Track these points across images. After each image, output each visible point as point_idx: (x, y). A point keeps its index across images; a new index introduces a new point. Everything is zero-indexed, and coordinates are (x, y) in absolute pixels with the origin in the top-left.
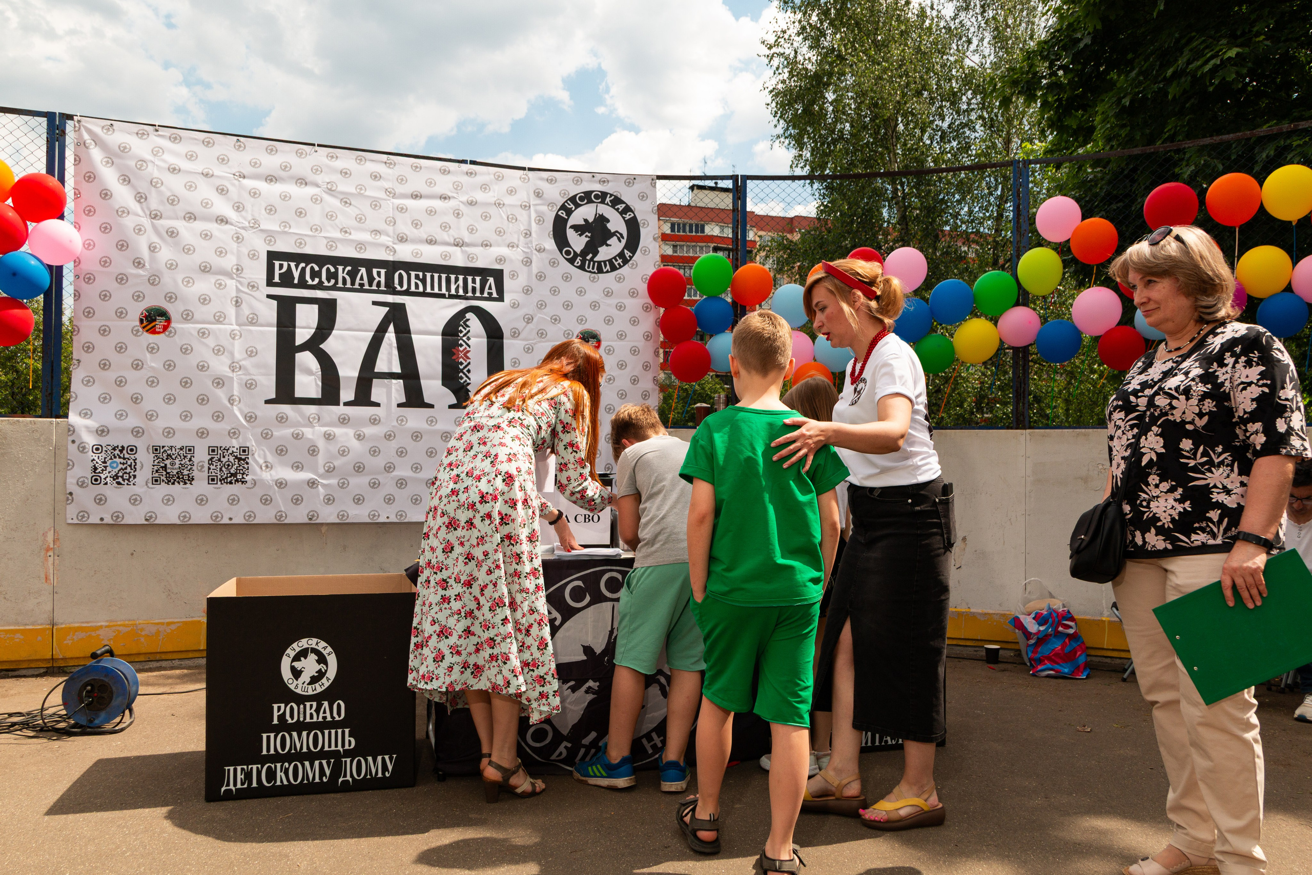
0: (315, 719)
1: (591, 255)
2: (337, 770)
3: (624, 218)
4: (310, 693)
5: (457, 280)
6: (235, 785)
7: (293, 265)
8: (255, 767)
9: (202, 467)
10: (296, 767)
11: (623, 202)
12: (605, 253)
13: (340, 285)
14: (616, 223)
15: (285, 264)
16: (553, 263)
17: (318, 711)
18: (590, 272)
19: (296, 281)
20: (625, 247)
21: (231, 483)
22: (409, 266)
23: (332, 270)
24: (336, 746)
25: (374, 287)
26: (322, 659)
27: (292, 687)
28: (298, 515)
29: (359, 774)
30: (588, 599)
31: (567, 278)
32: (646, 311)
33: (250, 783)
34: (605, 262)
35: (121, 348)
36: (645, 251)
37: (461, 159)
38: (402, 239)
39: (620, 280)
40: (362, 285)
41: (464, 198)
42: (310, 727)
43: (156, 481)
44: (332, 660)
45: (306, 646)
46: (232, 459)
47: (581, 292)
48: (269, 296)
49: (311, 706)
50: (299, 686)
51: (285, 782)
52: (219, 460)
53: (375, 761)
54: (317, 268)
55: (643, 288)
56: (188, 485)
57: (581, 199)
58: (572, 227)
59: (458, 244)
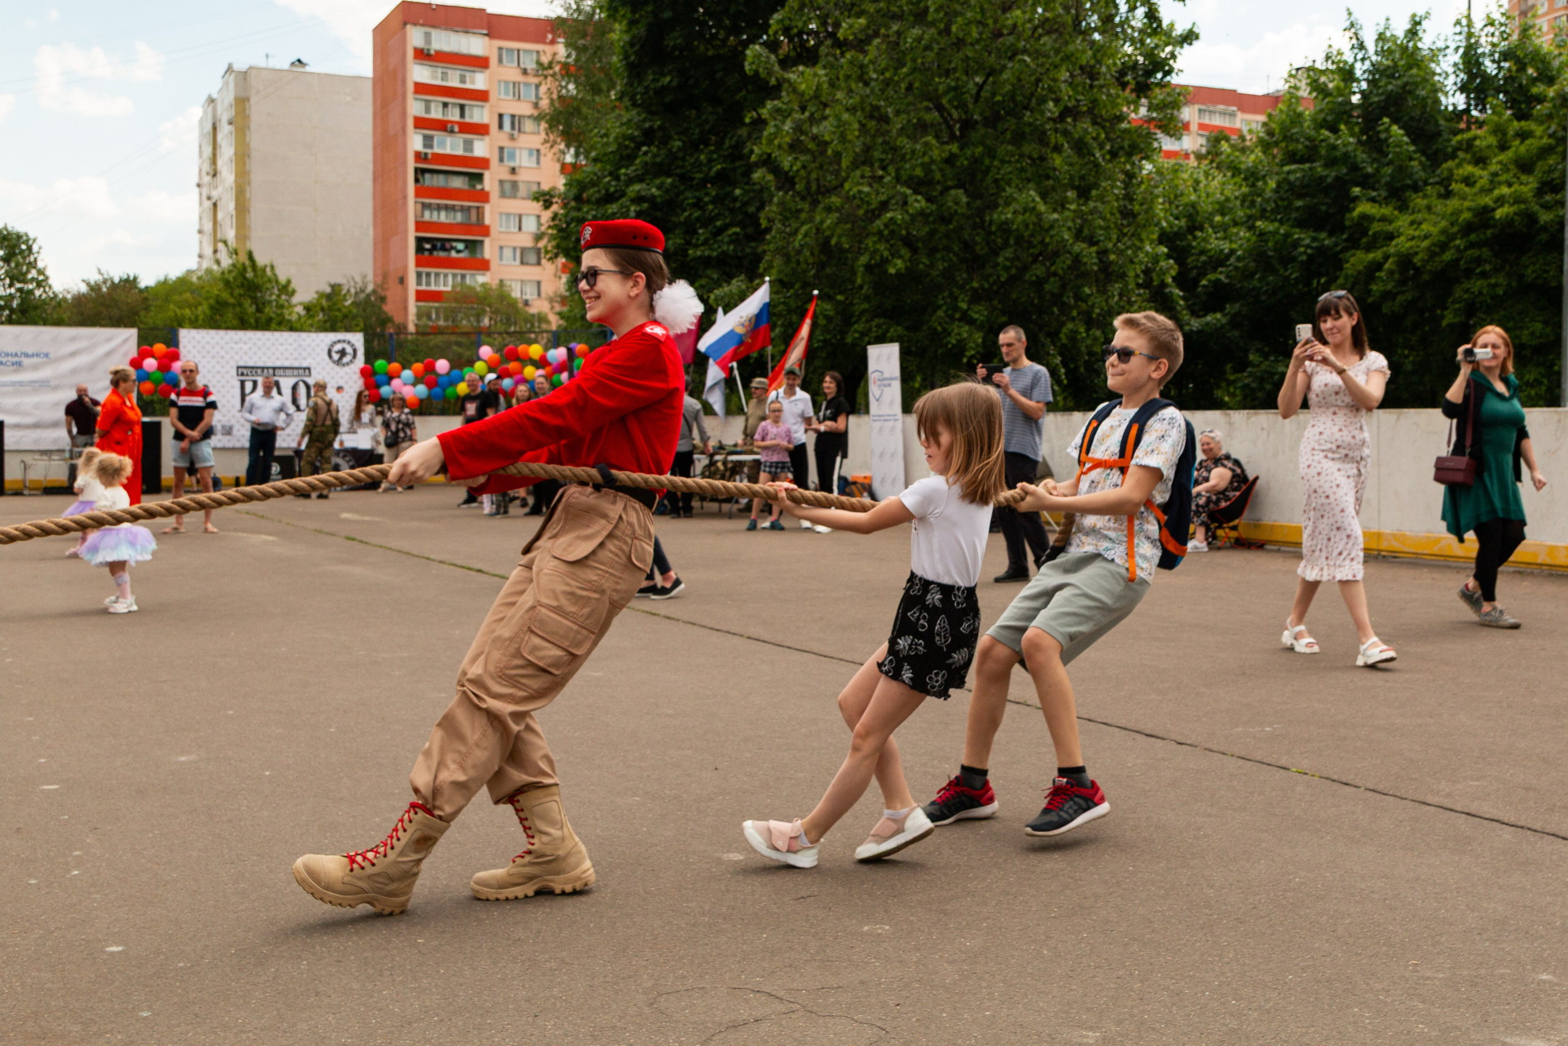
1: (340, 361)
3: (351, 348)
5: (296, 371)
11: (351, 343)
12: (346, 359)
14: (349, 350)
15: (242, 369)
16: (328, 364)
18: (340, 366)
19: (245, 375)
20: (352, 358)
22: (280, 368)
31: (332, 368)
34: (345, 363)
36: (359, 359)
38: (278, 359)
39: (350, 369)
47: (337, 373)
48: (237, 380)
54: (251, 370)
55: (358, 371)
57: (337, 342)
58: (334, 352)
59: (296, 359)
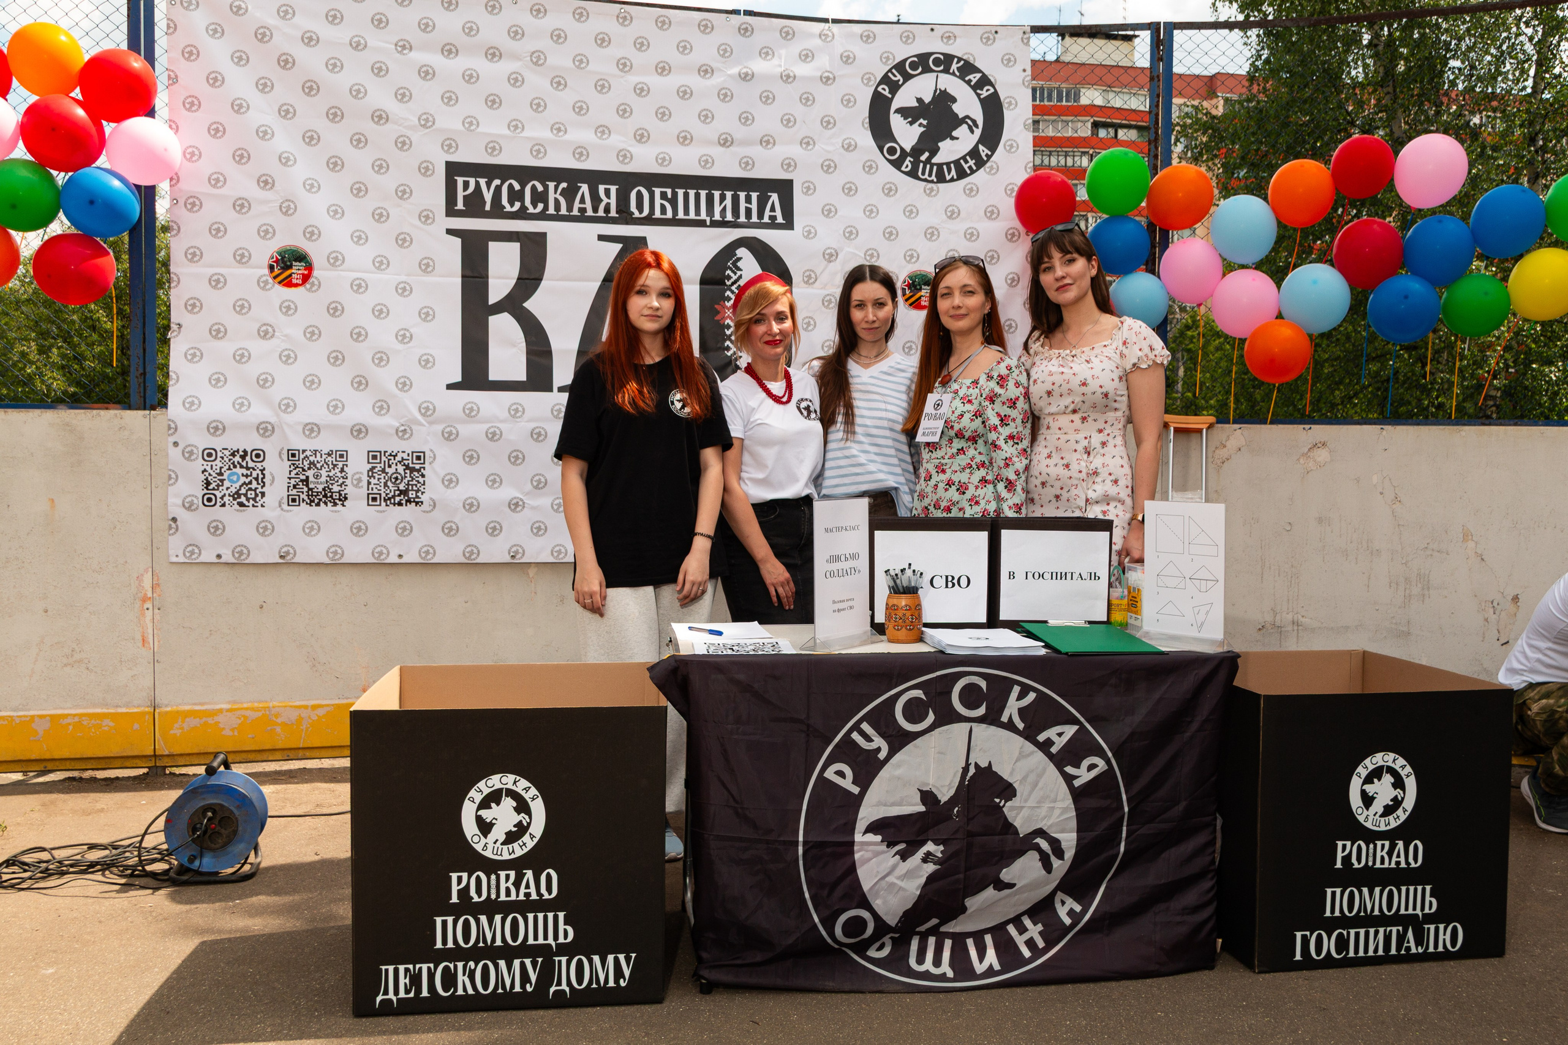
0: (513, 897)
1: (927, 154)
2: (547, 974)
3: (978, 95)
4: (506, 856)
5: (723, 198)
6: (396, 993)
7: (483, 182)
8: (425, 967)
9: (360, 480)
10: (485, 969)
11: (978, 71)
12: (949, 151)
13: (551, 211)
14: (967, 104)
15: (472, 181)
16: (869, 168)
17: (517, 884)
18: (925, 180)
19: (488, 207)
20: (981, 141)
21: (400, 504)
22: (651, 180)
23: (540, 188)
24: (546, 938)
25: (601, 213)
26: (522, 807)
27: (478, 848)
28: (495, 551)
29: (580, 981)
30: (931, 717)
31: (889, 190)
32: (1010, 240)
33: (419, 990)
34: (948, 164)
35: (241, 307)
36: (1011, 146)
37: (730, 8)
38: (642, 137)
39: (971, 192)
40: (582, 210)
41: (735, 71)
42: (506, 908)
43: (294, 500)
44: (538, 808)
45: (498, 786)
46: (401, 469)
47: (911, 212)
48: (450, 232)
49: (508, 877)
50: (489, 847)
51: (470, 991)
52: (383, 471)
53: (603, 962)
54: (517, 187)
55: (1008, 205)
56: (339, 507)
57: (914, 66)
58: (898, 111)
59: (726, 142)
